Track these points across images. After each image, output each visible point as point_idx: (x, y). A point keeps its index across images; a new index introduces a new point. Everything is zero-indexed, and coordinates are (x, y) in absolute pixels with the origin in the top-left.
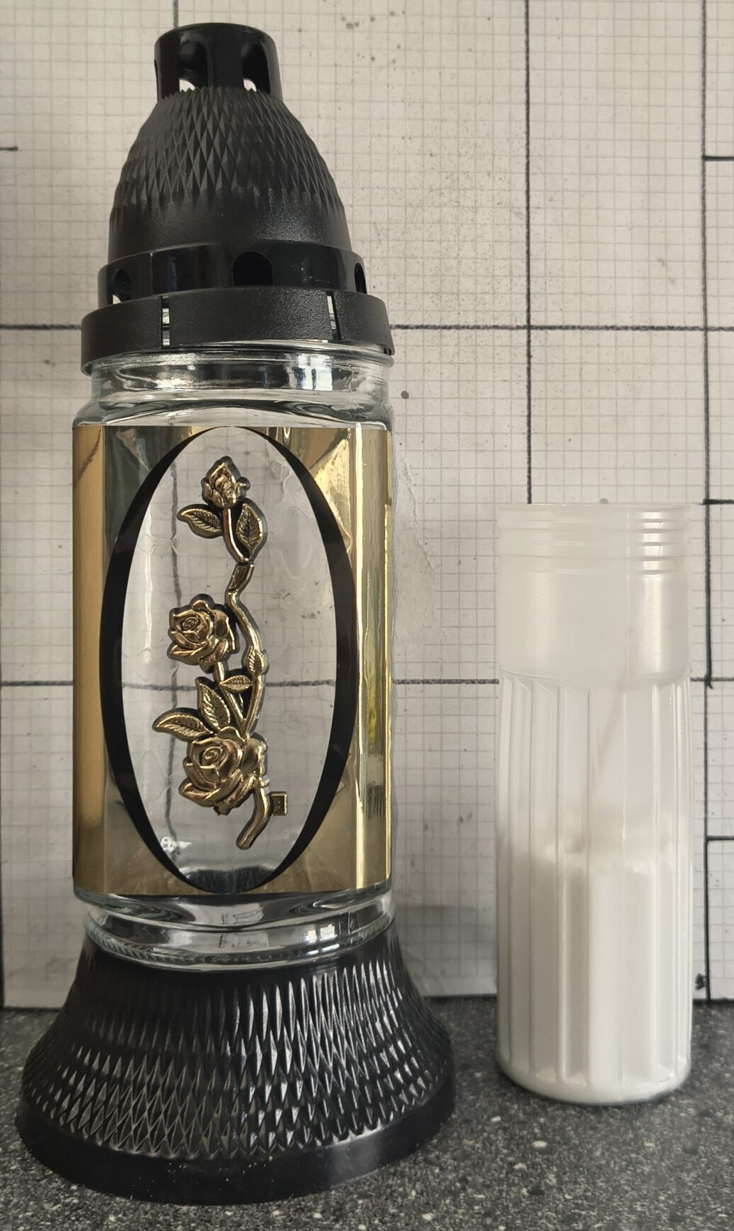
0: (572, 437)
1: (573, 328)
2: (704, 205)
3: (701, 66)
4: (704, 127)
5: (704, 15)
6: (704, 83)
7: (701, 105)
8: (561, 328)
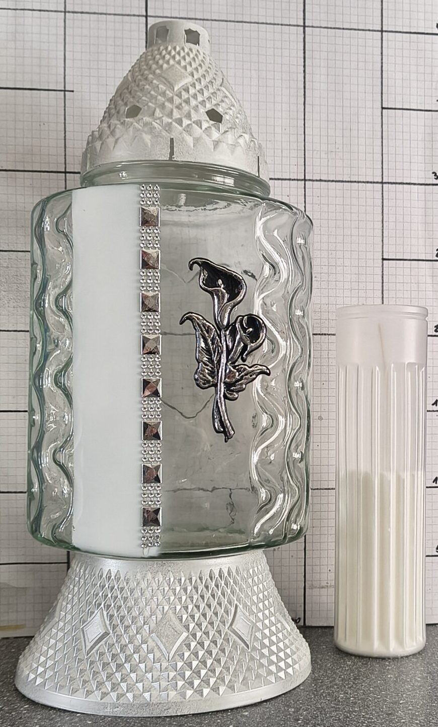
0: (324, 382)
1: (325, 334)
2: (383, 280)
3: (382, 219)
4: (383, 246)
5: (383, 196)
6: (383, 226)
7: (381, 236)
8: (319, 334)
